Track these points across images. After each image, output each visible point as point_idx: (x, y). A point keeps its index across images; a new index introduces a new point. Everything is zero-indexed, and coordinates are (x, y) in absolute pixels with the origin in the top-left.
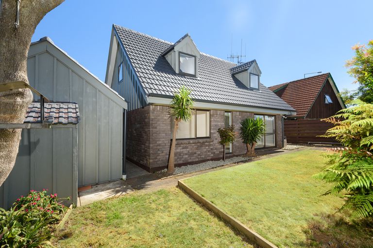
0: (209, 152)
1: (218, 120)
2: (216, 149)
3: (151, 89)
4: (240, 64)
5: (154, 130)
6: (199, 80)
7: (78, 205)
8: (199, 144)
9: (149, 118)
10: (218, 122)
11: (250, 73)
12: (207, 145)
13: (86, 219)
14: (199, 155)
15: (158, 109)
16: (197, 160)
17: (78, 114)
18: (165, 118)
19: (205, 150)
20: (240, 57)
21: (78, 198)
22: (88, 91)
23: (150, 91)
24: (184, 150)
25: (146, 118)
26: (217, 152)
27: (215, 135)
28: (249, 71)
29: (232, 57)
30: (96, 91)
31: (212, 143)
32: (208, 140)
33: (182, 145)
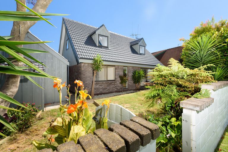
0: (114, 88)
1: (120, 71)
2: (118, 86)
3: (81, 55)
4: (137, 39)
5: (84, 76)
6: (109, 50)
7: (45, 110)
8: (109, 84)
9: (81, 70)
10: (120, 72)
11: (140, 45)
12: (113, 84)
13: (48, 115)
14: (108, 89)
15: (86, 65)
16: (107, 92)
17: (44, 68)
18: (90, 70)
19: (112, 87)
20: (137, 35)
21: (44, 108)
22: (49, 56)
23: (81, 56)
24: (100, 87)
25: (79, 70)
26: (119, 88)
27: (117, 79)
28: (139, 44)
29: (133, 35)
30: (53, 56)
31: (116, 83)
32: (114, 81)
33: (99, 84)
